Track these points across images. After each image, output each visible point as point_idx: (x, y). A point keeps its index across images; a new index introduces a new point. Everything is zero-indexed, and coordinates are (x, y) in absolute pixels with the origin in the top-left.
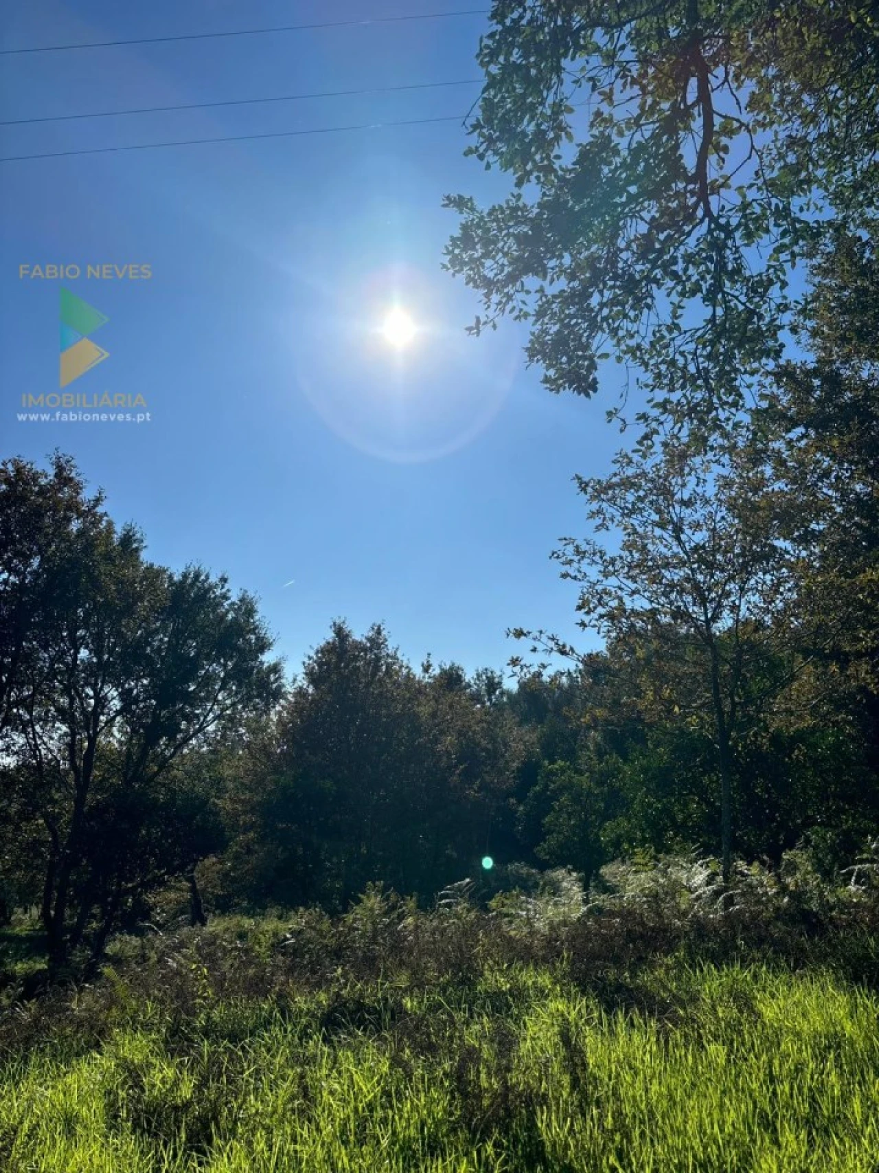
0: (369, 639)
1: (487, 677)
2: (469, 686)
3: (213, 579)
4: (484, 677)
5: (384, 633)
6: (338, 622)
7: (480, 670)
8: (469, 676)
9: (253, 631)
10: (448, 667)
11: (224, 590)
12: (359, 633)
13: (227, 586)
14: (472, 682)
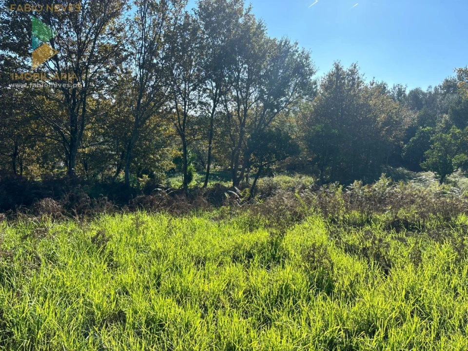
0: (350, 71)
1: (399, 88)
2: (389, 92)
3: (292, 43)
4: (397, 88)
5: (357, 67)
6: (337, 63)
7: (395, 85)
8: (390, 87)
9: (308, 65)
10: (380, 83)
11: (296, 48)
12: (346, 68)
13: (297, 46)
14: (391, 90)
